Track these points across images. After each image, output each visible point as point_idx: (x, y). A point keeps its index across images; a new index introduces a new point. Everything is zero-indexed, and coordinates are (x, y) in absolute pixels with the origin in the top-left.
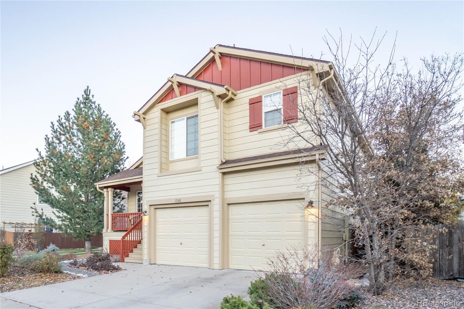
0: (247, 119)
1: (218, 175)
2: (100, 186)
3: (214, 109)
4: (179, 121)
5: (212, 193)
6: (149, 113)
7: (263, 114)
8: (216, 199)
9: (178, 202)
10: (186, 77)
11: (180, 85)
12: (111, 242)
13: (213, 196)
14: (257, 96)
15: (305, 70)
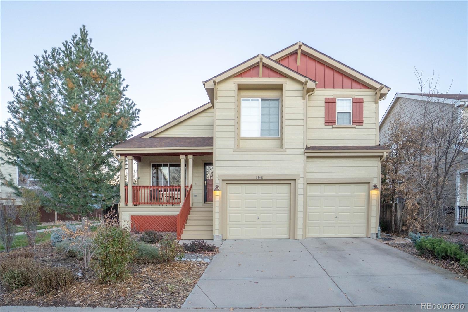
0: (323, 115)
1: (303, 157)
2: (118, 152)
3: (300, 99)
4: (252, 100)
5: (296, 173)
6: (221, 84)
7: (337, 113)
8: (300, 178)
9: (259, 179)
10: (269, 58)
11: (265, 66)
12: (133, 218)
13: (298, 176)
14: (332, 97)
15: (368, 88)
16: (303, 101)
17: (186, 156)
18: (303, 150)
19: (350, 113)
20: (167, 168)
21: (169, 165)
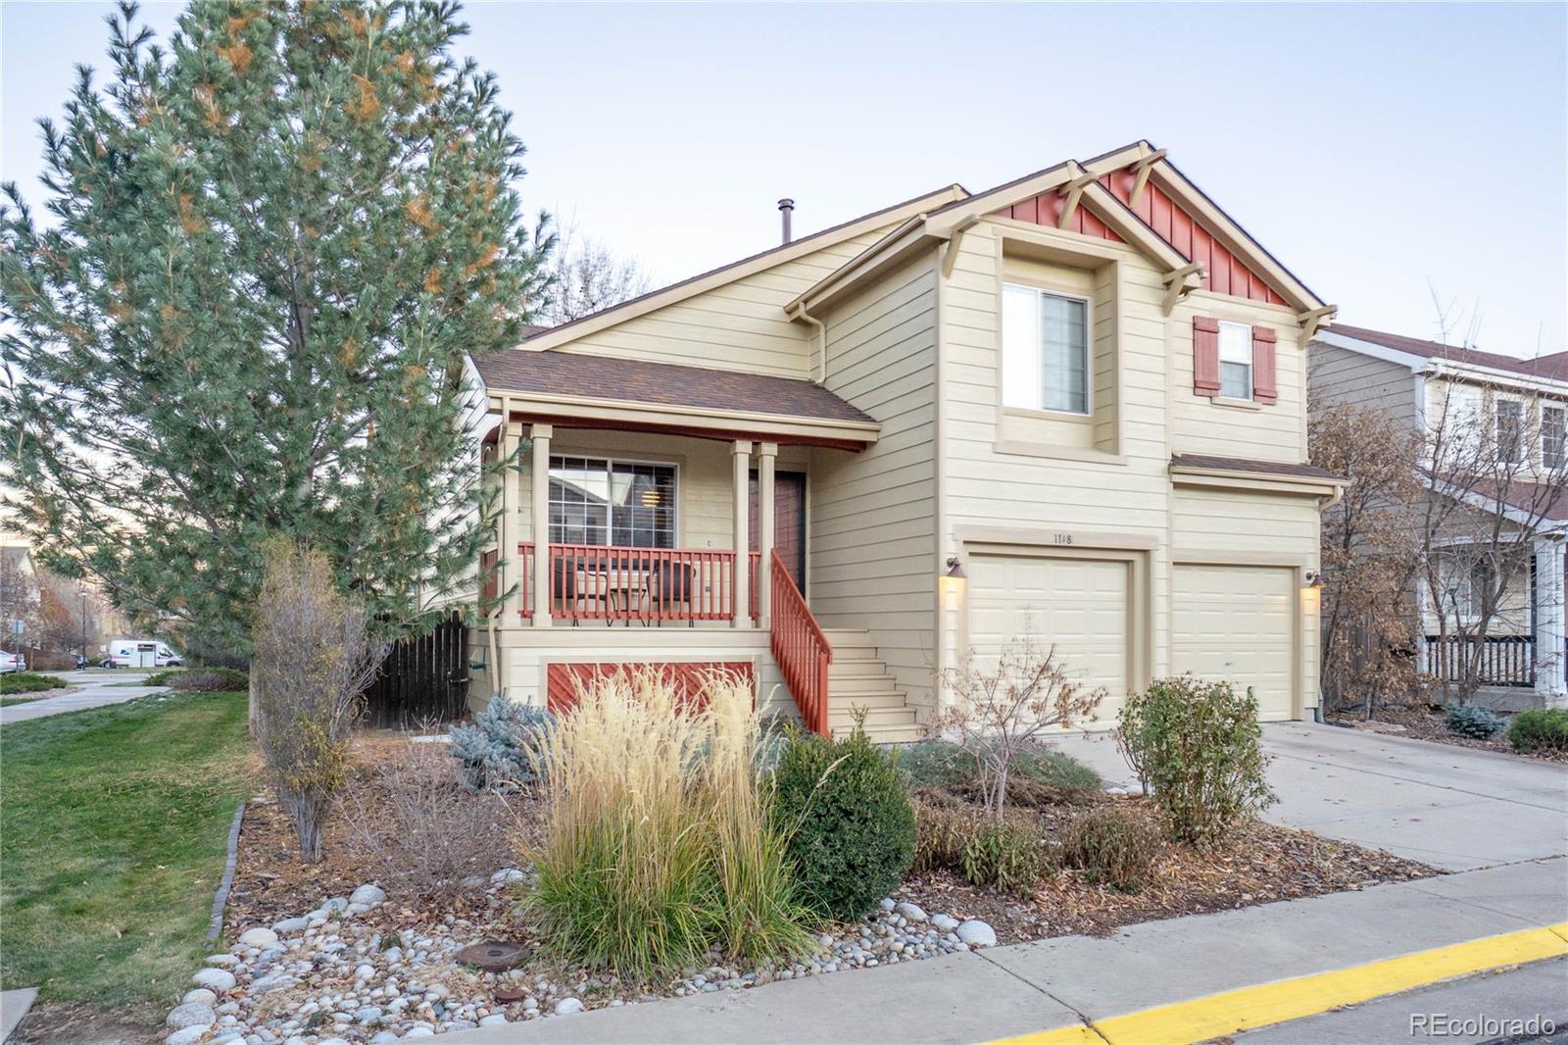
0: (1189, 363)
3: (1158, 314)
5: (1151, 533)
7: (1220, 363)
8: (1160, 548)
9: (1062, 544)
13: (1154, 539)
14: (1207, 315)
15: (1282, 302)
16: (1162, 320)
17: (754, 444)
18: (1164, 465)
19: (1246, 366)
20: (602, 475)
21: (610, 466)
